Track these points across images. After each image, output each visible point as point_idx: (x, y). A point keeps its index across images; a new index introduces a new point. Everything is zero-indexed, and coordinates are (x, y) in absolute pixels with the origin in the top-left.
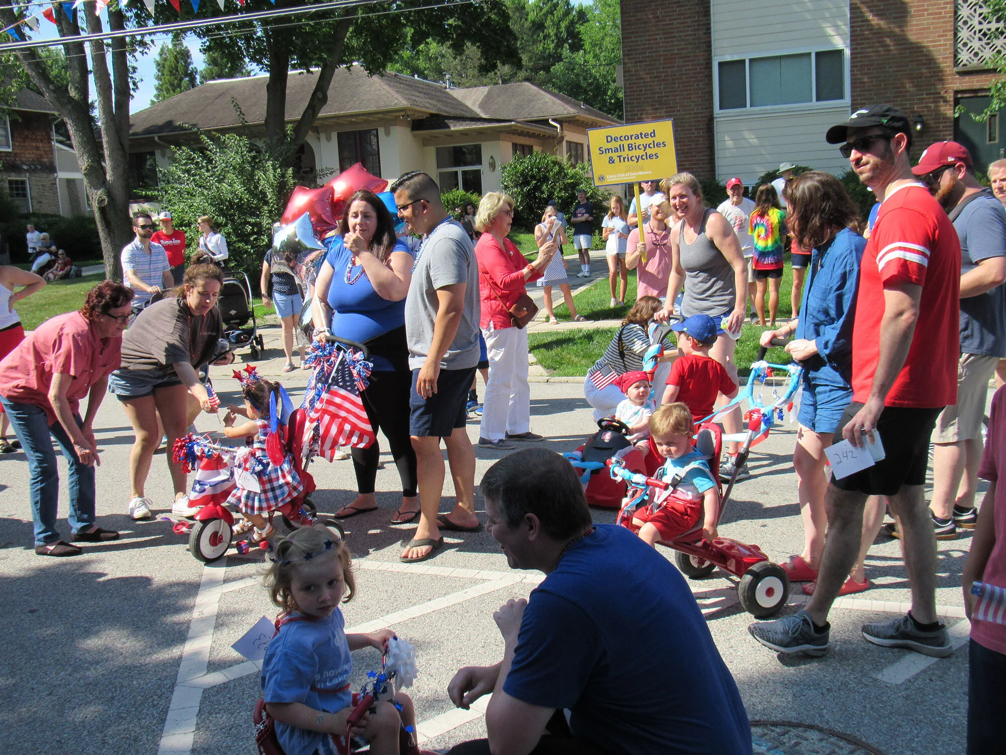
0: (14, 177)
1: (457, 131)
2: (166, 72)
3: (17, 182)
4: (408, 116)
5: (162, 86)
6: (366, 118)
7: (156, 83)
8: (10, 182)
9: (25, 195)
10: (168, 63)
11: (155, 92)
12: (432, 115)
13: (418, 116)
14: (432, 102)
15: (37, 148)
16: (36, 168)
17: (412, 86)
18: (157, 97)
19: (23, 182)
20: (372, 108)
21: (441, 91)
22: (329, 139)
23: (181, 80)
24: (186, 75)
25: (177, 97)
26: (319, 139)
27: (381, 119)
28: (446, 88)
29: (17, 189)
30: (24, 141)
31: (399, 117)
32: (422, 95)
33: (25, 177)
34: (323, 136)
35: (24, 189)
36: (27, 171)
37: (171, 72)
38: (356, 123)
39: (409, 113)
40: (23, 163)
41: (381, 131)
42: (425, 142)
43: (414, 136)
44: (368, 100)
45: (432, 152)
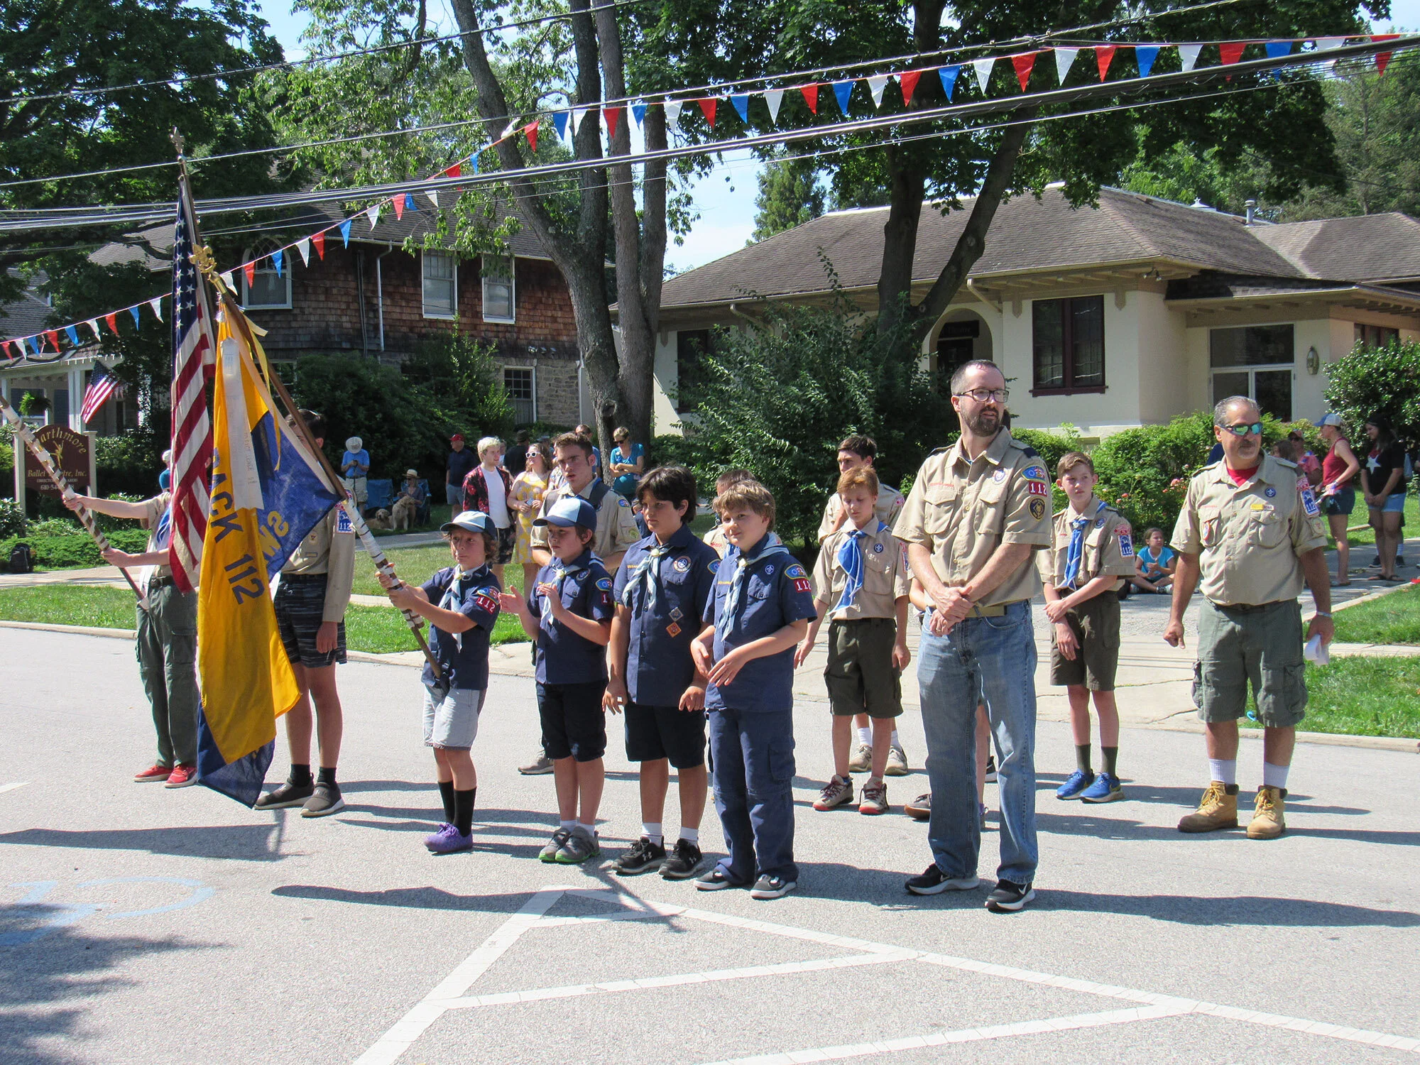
0: (514, 366)
1: (1248, 301)
2: (774, 195)
3: (517, 373)
4: (1158, 275)
5: (766, 217)
6: (1082, 276)
7: (758, 211)
8: (508, 373)
9: (528, 395)
10: (778, 179)
11: (755, 228)
12: (1204, 272)
13: (1176, 274)
14: (1209, 248)
15: (554, 320)
16: (549, 351)
17: (1174, 220)
18: (758, 235)
19: (527, 374)
20: (1095, 260)
21: (1233, 229)
22: (1017, 311)
23: (798, 207)
24: (806, 198)
26: (1000, 311)
27: (1109, 278)
28: (1244, 223)
29: (517, 384)
30: (534, 309)
31: (1141, 275)
32: (1191, 237)
33: (530, 366)
34: (1007, 306)
35: (528, 385)
36: (535, 355)
37: (781, 194)
38: (1064, 285)
39: (1160, 269)
40: (530, 343)
41: (1109, 300)
42: (1191, 320)
43: (1170, 308)
44: (1089, 246)
45: (1201, 337)
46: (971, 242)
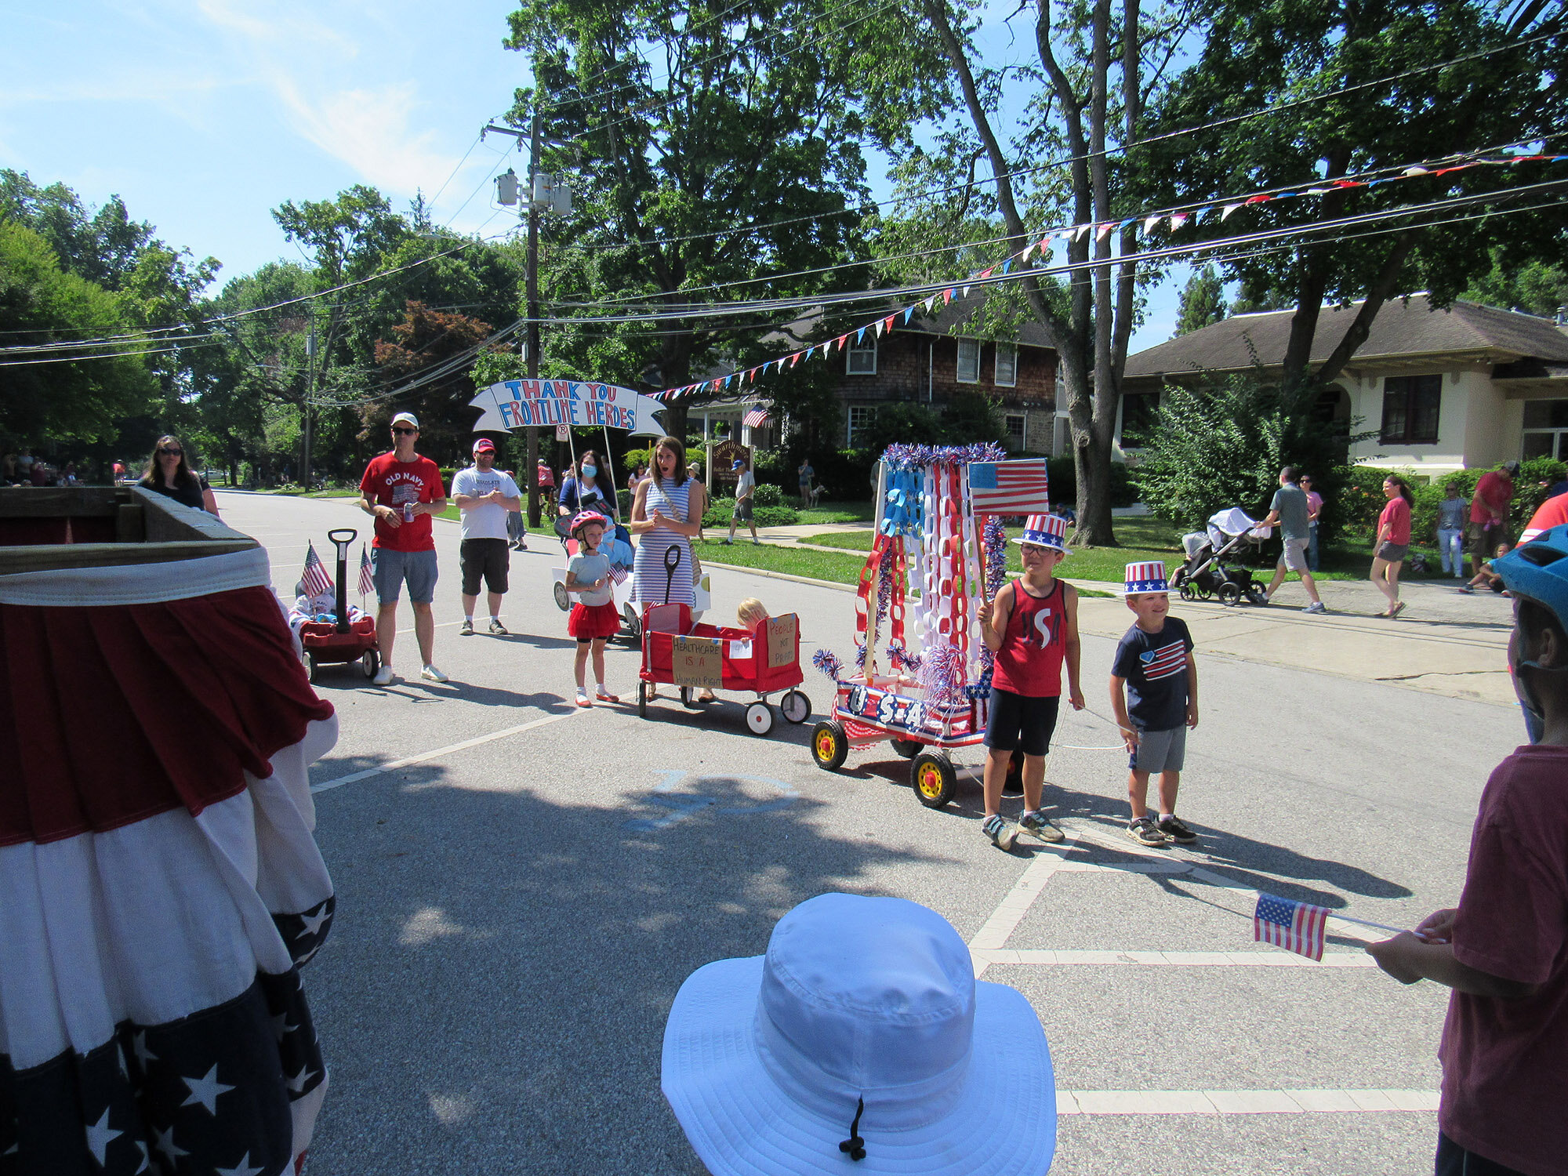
0: (1013, 414)
1: (1561, 380)
2: (1191, 306)
3: (1015, 419)
4: (1489, 359)
5: (1184, 321)
6: (1427, 360)
7: (1178, 318)
8: (1009, 418)
9: (1021, 433)
10: (1194, 296)
11: (1176, 329)
12: (1526, 359)
13: (1501, 360)
14: (1529, 342)
15: (1041, 385)
16: (1036, 405)
17: (1503, 321)
18: (1177, 334)
19: (1021, 419)
20: (1438, 348)
21: (1546, 329)
22: (1373, 385)
23: (1207, 314)
24: (1213, 309)
25: (1194, 333)
26: (1359, 384)
27: (1448, 362)
28: (1555, 324)
29: (1014, 426)
30: (1028, 377)
31: (1475, 359)
32: (1516, 333)
33: (1024, 414)
34: (1365, 381)
35: (1021, 426)
36: (1027, 407)
37: (1196, 306)
38: (1412, 366)
39: (1490, 355)
40: (1024, 400)
41: (1447, 378)
42: (1510, 393)
43: (1496, 385)
44: (1435, 338)
45: (1518, 406)
46: (1360, 330)
